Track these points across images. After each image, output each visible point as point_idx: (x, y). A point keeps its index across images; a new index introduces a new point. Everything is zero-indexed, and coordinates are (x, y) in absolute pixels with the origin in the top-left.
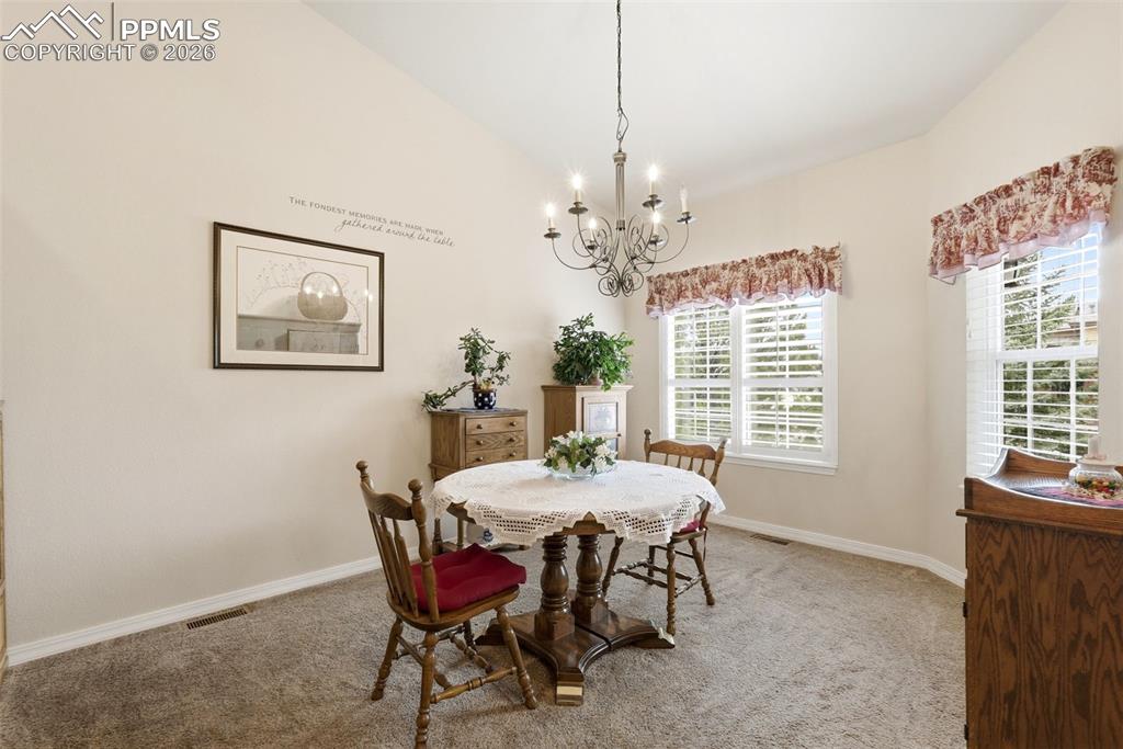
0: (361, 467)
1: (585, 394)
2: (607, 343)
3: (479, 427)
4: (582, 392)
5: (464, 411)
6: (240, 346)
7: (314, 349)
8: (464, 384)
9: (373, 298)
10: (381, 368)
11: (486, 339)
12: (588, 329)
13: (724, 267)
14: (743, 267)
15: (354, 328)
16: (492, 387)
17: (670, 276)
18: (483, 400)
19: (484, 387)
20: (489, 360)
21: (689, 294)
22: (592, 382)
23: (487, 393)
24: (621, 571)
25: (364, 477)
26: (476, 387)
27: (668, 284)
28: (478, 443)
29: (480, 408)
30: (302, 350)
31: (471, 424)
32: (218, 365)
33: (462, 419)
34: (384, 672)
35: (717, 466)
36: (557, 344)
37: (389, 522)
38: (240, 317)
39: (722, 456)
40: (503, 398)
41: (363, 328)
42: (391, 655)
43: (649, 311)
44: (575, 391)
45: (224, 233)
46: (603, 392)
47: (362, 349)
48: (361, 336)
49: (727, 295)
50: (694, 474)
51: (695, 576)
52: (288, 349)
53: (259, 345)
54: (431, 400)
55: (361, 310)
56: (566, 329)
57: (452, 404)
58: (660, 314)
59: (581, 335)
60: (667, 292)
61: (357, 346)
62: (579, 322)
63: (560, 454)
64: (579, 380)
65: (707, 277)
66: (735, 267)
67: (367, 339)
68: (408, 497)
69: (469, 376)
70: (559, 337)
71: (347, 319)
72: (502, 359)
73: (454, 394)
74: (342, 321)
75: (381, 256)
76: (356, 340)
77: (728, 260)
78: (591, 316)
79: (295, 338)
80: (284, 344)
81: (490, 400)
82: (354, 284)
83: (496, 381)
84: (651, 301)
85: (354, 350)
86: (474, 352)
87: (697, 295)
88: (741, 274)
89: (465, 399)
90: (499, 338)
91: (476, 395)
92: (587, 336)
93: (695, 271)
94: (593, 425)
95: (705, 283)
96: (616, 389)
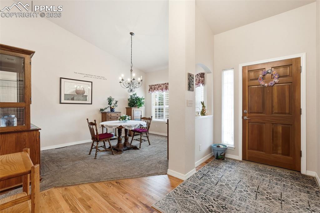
0: (87, 119)
1: (134, 109)
2: (139, 99)
3: (111, 115)
4: (133, 109)
5: (108, 112)
6: (65, 100)
7: (78, 100)
8: (108, 107)
9: (90, 88)
10: (91, 104)
11: (113, 98)
12: (135, 96)
13: (162, 84)
14: (165, 84)
15: (86, 96)
16: (114, 107)
17: (153, 85)
18: (112, 110)
19: (112, 107)
20: (113, 102)
21: (156, 89)
22: (136, 106)
23: (113, 109)
24: (134, 140)
25: (88, 121)
26: (111, 108)
27: (153, 87)
28: (111, 118)
29: (112, 111)
30: (76, 100)
31: (109, 114)
32: (61, 103)
33: (107, 114)
34: (91, 151)
35: (151, 121)
36: (128, 99)
37: (91, 126)
38: (65, 94)
39: (151, 119)
40: (116, 110)
41: (88, 96)
42: (92, 148)
43: (149, 92)
44: (131, 108)
45: (62, 79)
46: (137, 109)
47: (88, 100)
48: (88, 98)
49: (162, 89)
50: (145, 122)
51: (147, 140)
52: (73, 100)
53: (68, 99)
54: (102, 110)
55: (88, 93)
56: (131, 96)
57: (106, 111)
58: (151, 93)
59: (134, 97)
60: (152, 88)
61: (87, 99)
62: (134, 94)
63: (121, 118)
64: (133, 106)
65: (159, 86)
66: (164, 84)
67: (89, 98)
68: (94, 122)
69: (109, 105)
70: (129, 97)
71: (85, 94)
72: (116, 102)
73: (106, 109)
74: (84, 95)
75: (92, 82)
76: (87, 98)
77: (163, 83)
78: (136, 93)
79: (75, 98)
80: (73, 99)
81: (113, 110)
82: (86, 88)
83: (115, 106)
84: (149, 90)
85: (86, 100)
86: (110, 101)
87: (158, 90)
88: (165, 86)
89: (108, 110)
90: (115, 98)
91: (111, 109)
92: (135, 97)
93: (157, 85)
94: (136, 115)
95: (159, 87)
96: (140, 108)
